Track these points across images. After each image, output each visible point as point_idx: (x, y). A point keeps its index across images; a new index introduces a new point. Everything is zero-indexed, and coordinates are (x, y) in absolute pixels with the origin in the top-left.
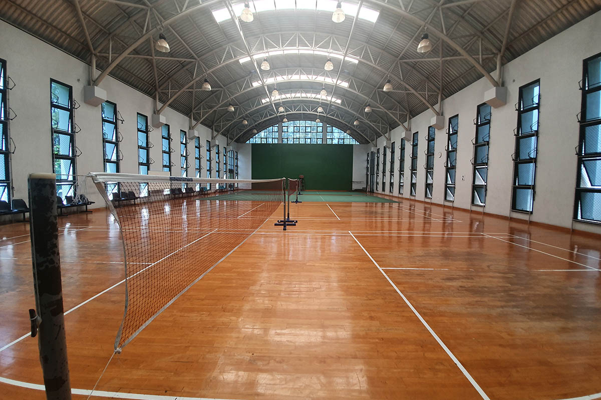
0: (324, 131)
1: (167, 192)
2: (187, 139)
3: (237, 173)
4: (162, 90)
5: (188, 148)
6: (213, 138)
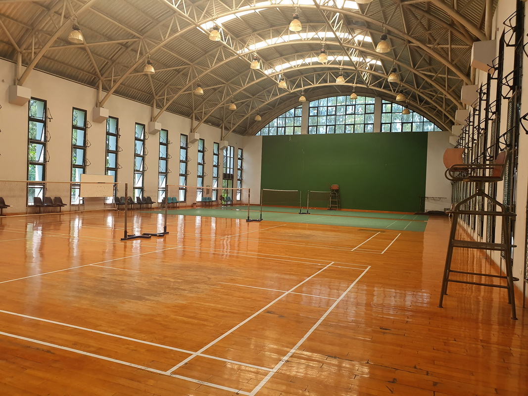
1: (110, 200)
2: (146, 134)
3: (241, 180)
4: (105, 78)
5: (146, 146)
6: (192, 130)
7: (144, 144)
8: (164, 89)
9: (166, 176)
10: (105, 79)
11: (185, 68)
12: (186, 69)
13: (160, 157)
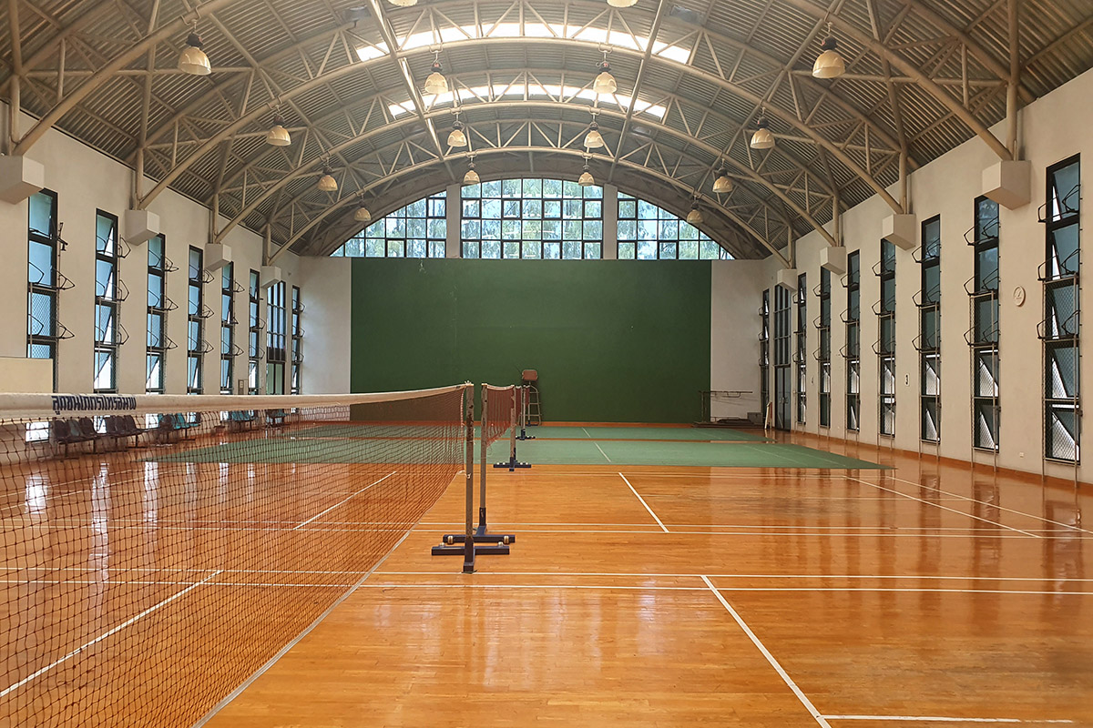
0: (609, 215)
1: (38, 431)
2: (121, 243)
3: (298, 364)
4: (31, 71)
5: (121, 276)
6: (213, 238)
7: (114, 271)
8: (171, 123)
9: (161, 359)
10: (31, 74)
11: (238, 73)
12: (239, 77)
13: (149, 307)
